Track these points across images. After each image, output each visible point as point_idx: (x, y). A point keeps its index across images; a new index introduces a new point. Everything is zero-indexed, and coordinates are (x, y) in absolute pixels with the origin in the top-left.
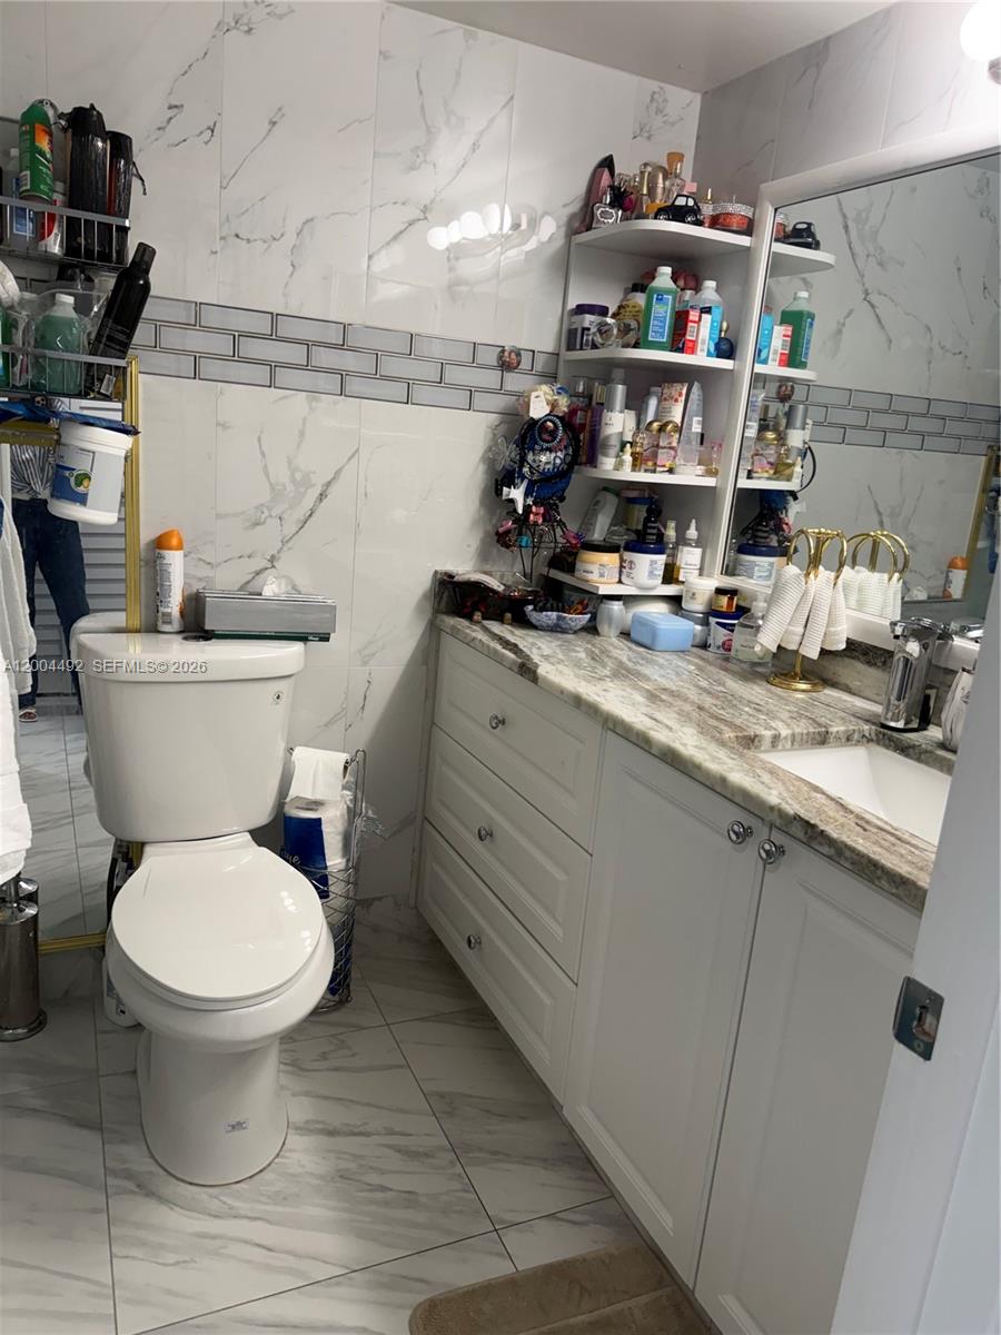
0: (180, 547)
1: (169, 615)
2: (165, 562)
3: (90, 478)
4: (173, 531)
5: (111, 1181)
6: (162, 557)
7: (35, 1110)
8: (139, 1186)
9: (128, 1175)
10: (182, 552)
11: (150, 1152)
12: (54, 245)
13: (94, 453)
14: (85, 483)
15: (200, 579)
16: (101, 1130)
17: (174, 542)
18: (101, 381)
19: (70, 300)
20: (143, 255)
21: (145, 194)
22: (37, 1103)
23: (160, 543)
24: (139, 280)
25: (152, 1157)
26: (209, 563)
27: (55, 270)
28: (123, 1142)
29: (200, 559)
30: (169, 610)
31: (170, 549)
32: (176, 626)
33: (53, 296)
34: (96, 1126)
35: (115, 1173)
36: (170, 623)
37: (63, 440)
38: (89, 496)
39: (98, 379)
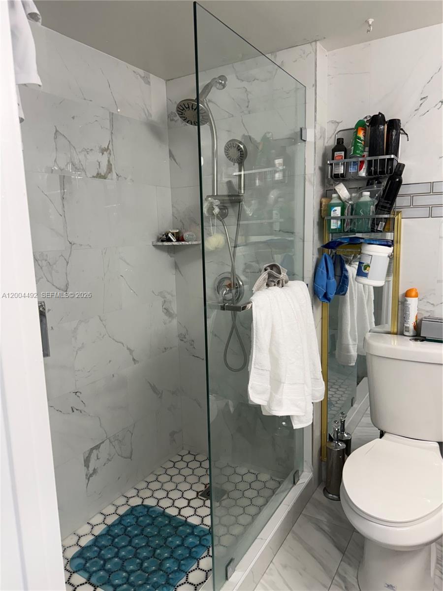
0: (416, 296)
1: (408, 328)
2: (407, 303)
3: (369, 266)
4: (413, 289)
5: (336, 578)
6: (406, 301)
7: (324, 531)
8: (346, 587)
9: (344, 580)
10: (417, 298)
11: (357, 576)
12: (363, 173)
13: (372, 256)
14: (368, 268)
15: (427, 311)
16: (344, 554)
17: (413, 294)
18: (378, 225)
19: (368, 193)
20: (399, 168)
21: (408, 140)
22: (326, 528)
23: (407, 294)
24: (396, 179)
25: (357, 578)
26: (432, 304)
27: (365, 183)
28: (349, 564)
29: (428, 302)
30: (408, 325)
31: (411, 297)
32: (411, 333)
33: (362, 193)
34: (342, 550)
35: (340, 576)
36: (408, 331)
37: (362, 252)
38: (369, 274)
39: (377, 224)
